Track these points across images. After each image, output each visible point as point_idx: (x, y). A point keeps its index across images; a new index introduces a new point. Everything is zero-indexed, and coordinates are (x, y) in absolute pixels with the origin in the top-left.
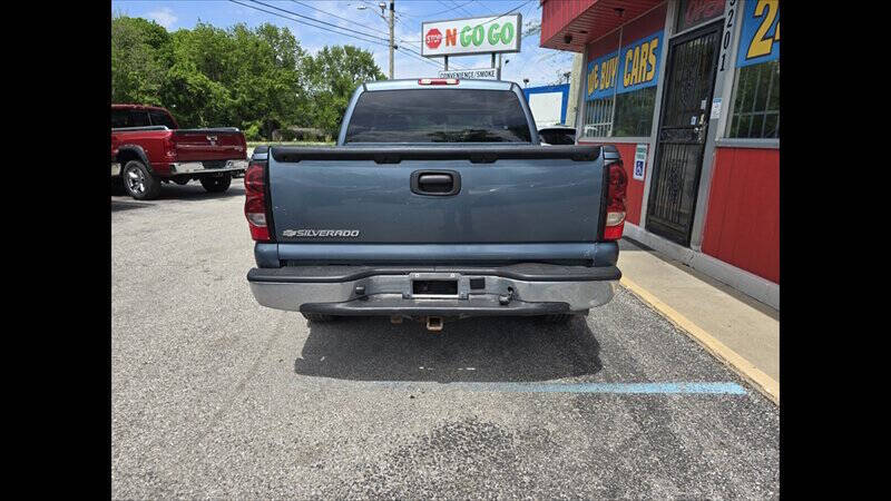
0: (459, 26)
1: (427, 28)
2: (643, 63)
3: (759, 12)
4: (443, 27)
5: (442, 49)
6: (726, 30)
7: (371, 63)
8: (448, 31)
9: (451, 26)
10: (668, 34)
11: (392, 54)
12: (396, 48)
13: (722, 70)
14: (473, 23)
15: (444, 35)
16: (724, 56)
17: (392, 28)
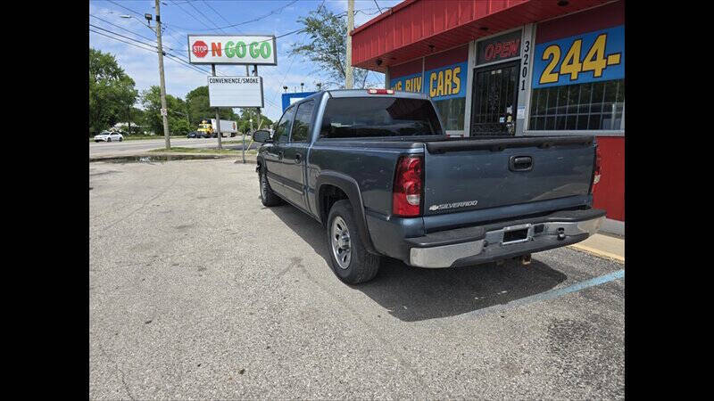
0: (223, 41)
1: (193, 40)
2: (448, 82)
3: (546, 56)
4: (208, 41)
5: (209, 58)
6: (523, 66)
7: (114, 65)
8: (213, 44)
9: (216, 40)
10: (471, 65)
11: (161, 60)
12: (164, 54)
13: (523, 89)
14: (236, 40)
15: (210, 48)
16: (524, 82)
17: (160, 37)
